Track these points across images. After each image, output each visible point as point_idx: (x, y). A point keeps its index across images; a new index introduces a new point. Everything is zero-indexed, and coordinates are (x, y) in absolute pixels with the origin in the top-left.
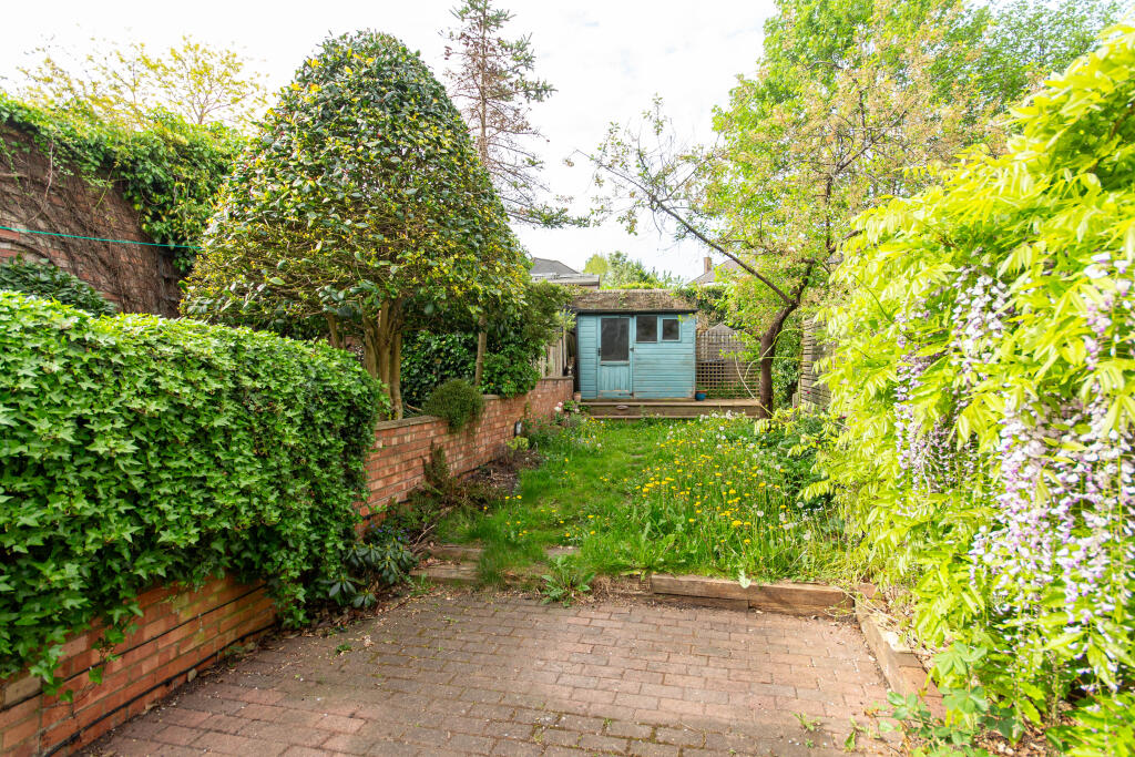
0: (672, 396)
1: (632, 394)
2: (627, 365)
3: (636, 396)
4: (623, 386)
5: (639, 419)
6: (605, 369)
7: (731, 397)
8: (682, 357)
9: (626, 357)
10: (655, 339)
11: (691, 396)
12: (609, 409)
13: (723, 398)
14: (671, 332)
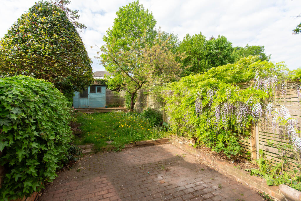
0: (100, 107)
1: (89, 107)
2: (87, 99)
3: (90, 107)
4: (86, 105)
5: (93, 113)
6: (81, 100)
7: (112, 107)
8: (102, 97)
9: (87, 97)
10: (95, 92)
11: (104, 107)
12: (84, 111)
13: (110, 107)
14: (99, 91)
